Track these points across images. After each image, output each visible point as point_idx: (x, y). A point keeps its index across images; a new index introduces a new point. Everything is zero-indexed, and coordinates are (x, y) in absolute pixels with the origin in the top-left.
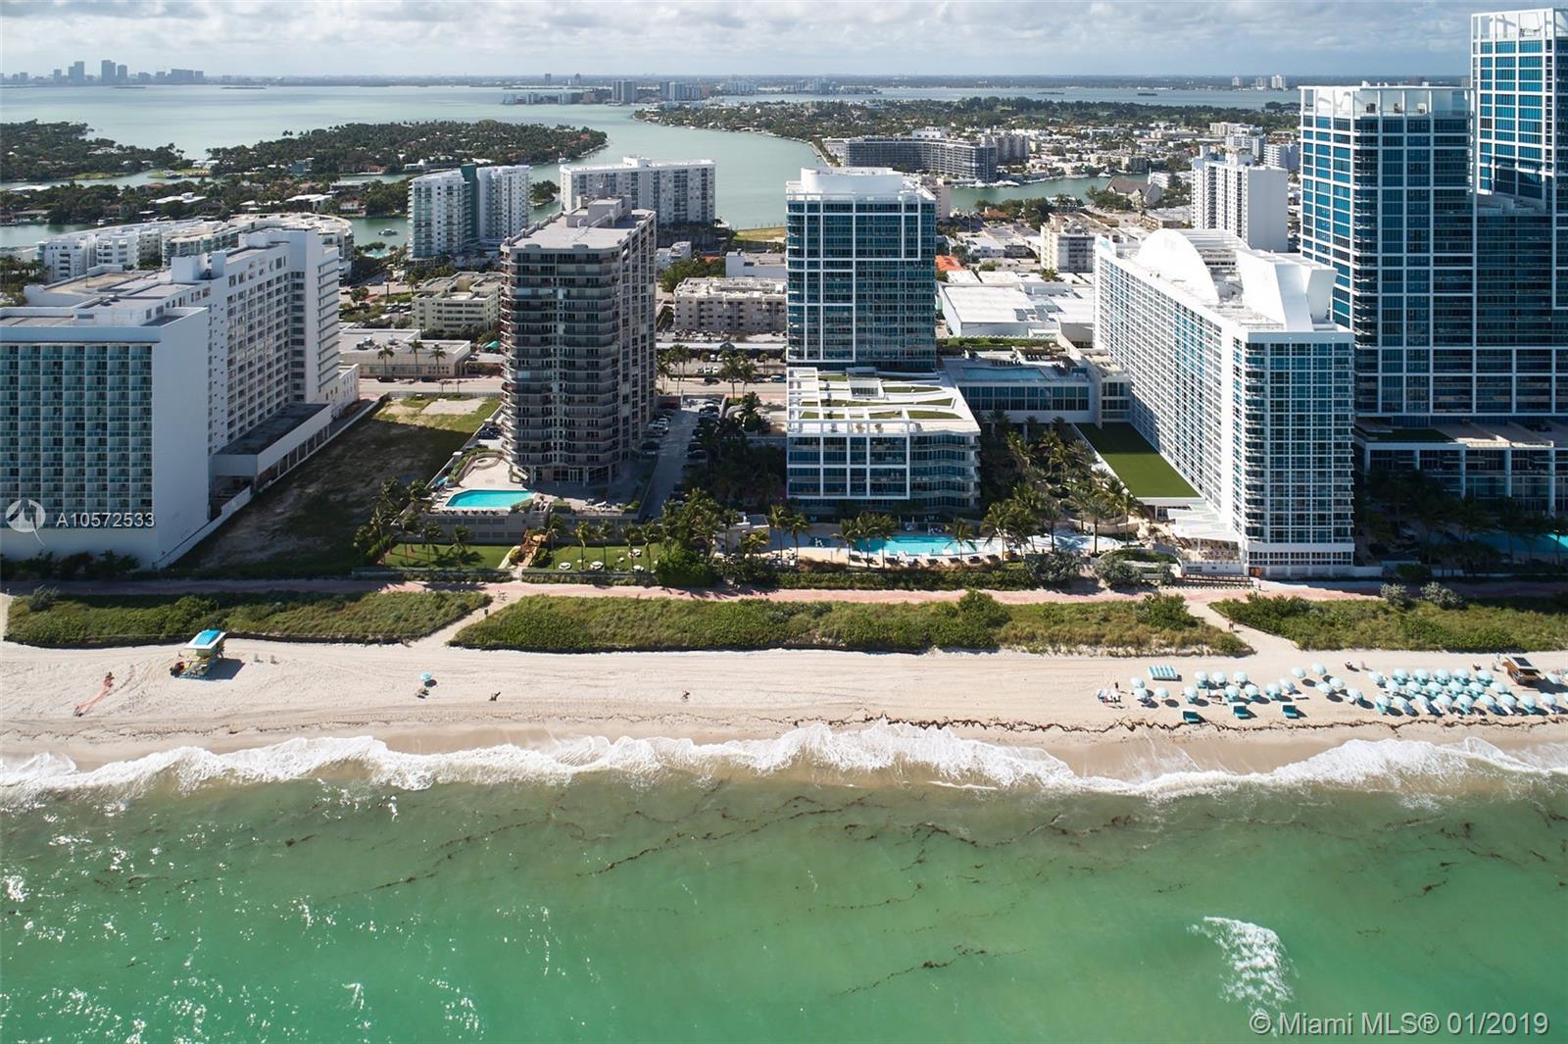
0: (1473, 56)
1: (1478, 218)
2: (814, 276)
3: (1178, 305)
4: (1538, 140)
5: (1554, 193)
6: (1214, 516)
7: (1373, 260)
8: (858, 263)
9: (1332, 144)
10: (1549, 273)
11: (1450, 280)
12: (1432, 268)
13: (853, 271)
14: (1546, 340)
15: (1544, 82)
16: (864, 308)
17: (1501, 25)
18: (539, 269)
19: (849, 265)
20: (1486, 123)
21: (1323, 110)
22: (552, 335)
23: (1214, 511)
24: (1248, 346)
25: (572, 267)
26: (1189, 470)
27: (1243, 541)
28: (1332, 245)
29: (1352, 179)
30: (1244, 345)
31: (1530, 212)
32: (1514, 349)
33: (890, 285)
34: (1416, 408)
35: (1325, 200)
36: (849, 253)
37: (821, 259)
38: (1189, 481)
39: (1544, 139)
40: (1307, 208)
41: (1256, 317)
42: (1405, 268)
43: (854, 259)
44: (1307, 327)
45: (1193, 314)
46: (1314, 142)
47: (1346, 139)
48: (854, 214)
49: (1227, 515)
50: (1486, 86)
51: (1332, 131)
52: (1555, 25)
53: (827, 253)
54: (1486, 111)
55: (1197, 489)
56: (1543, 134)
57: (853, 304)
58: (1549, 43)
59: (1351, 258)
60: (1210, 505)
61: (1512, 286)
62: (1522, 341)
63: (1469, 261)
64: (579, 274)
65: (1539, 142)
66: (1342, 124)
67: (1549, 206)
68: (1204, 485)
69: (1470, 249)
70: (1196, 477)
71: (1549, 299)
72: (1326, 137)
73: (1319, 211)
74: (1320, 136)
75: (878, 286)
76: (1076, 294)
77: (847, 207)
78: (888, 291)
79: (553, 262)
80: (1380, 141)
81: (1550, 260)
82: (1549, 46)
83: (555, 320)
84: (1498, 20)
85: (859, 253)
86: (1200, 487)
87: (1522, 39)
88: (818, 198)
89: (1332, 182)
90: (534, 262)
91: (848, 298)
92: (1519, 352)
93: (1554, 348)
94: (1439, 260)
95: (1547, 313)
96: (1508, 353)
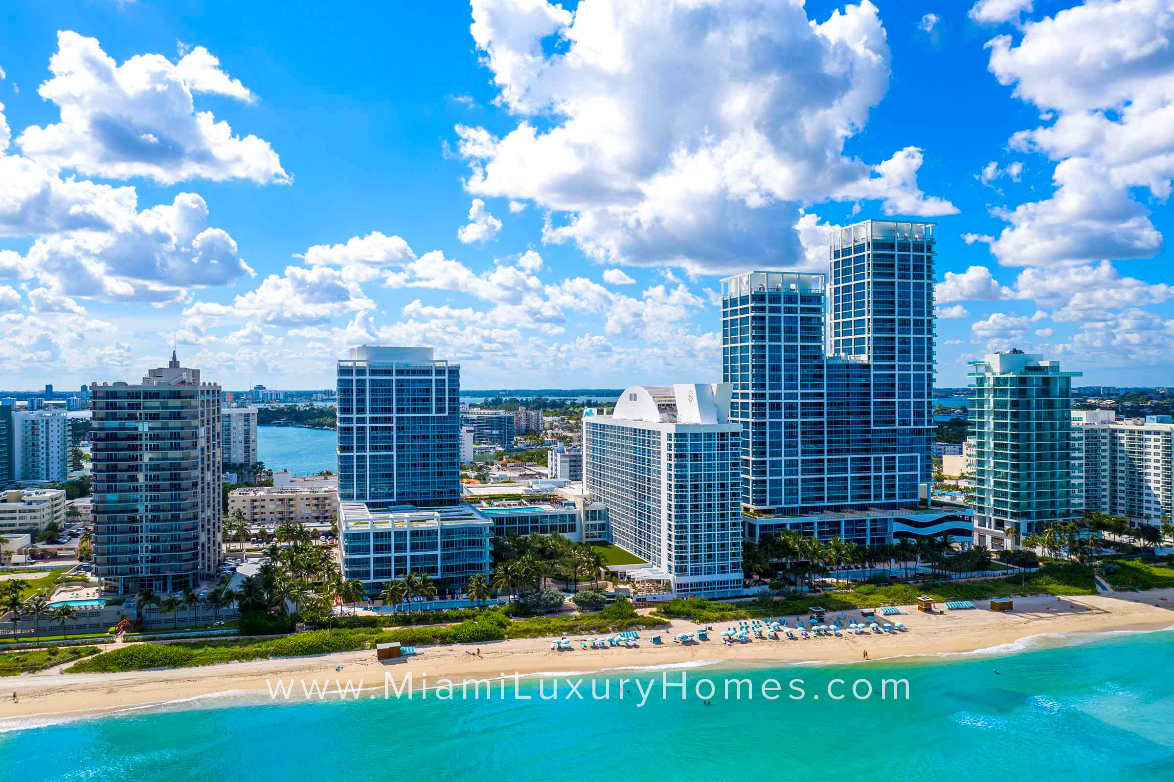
1: (828, 366)
2: (361, 430)
4: (863, 313)
5: (872, 348)
7: (763, 396)
8: (398, 418)
9: (739, 316)
10: (869, 404)
11: (810, 410)
12: (799, 401)
13: (394, 425)
14: (868, 451)
15: (866, 273)
16: (402, 456)
18: (126, 405)
19: (390, 420)
22: (139, 463)
24: (676, 437)
25: (155, 403)
27: (672, 577)
28: (740, 391)
30: (674, 437)
32: (849, 457)
33: (424, 437)
34: (790, 501)
36: (390, 410)
37: (368, 415)
39: (866, 313)
42: (783, 401)
43: (394, 415)
44: (713, 423)
47: (747, 310)
48: (394, 377)
51: (739, 307)
52: (872, 232)
53: (373, 410)
55: (642, 558)
56: (866, 309)
57: (394, 453)
58: (869, 244)
59: (751, 396)
61: (848, 413)
62: (855, 451)
63: (821, 395)
64: (163, 408)
65: (864, 315)
66: (744, 300)
67: (869, 357)
69: (822, 386)
71: (869, 422)
75: (414, 438)
77: (389, 372)
78: (422, 442)
79: (139, 398)
80: (767, 310)
81: (869, 394)
82: (869, 247)
83: (141, 450)
85: (399, 410)
87: (855, 245)
88: (364, 364)
89: (739, 344)
90: (121, 398)
91: (390, 448)
92: (852, 459)
93: (872, 456)
94: (804, 395)
95: (868, 432)
96: (846, 460)
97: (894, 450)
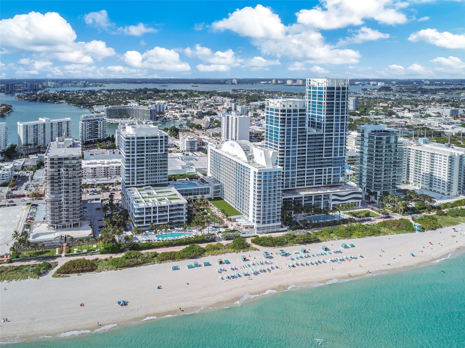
0: (306, 90)
1: (308, 135)
2: (133, 160)
3: (237, 163)
4: (321, 114)
5: (325, 128)
6: (247, 219)
7: (284, 148)
9: (274, 116)
10: (323, 149)
11: (301, 152)
12: (297, 149)
13: (145, 157)
14: (321, 166)
15: (323, 98)
16: (148, 168)
17: (313, 82)
18: (57, 163)
19: (143, 155)
20: (309, 109)
21: (271, 105)
22: (62, 183)
23: (247, 218)
24: (258, 173)
25: (67, 162)
26: (239, 208)
27: (255, 225)
28: (273, 144)
29: (279, 126)
30: (257, 173)
31: (319, 133)
32: (315, 169)
33: (155, 161)
34: (293, 186)
35: (271, 131)
36: (143, 152)
37: (136, 154)
38: (239, 211)
39: (323, 114)
40: (267, 133)
41: (258, 165)
42: (291, 149)
43: (145, 154)
44: (272, 167)
45: (242, 165)
46: (269, 115)
47: (278, 115)
48: (145, 140)
49: (251, 219)
50: (309, 98)
51: (274, 112)
52: (327, 83)
53: (138, 152)
54: (309, 105)
55: (241, 213)
56: (323, 112)
57: (145, 167)
58: (325, 88)
59: (279, 147)
60: (246, 217)
61: (315, 153)
62: (317, 167)
63: (305, 146)
64: (70, 164)
65: (322, 114)
66: (277, 110)
67: (323, 131)
68: (244, 211)
69: (306, 143)
70: (242, 210)
71: (322, 156)
72: (272, 114)
73: (270, 134)
74: (271, 113)
75: (152, 161)
76: (196, 159)
77: (143, 138)
78: (155, 163)
79: (62, 160)
80: (286, 115)
81: (323, 145)
82: (325, 89)
83: (63, 178)
84: (313, 80)
85: (147, 152)
86: (243, 212)
87: (319, 86)
88: (135, 135)
89: (274, 126)
90: (55, 160)
91: (143, 166)
92: (316, 170)
93: (323, 168)
94: (299, 147)
95: (322, 159)
96: (313, 170)
97: (331, 165)
